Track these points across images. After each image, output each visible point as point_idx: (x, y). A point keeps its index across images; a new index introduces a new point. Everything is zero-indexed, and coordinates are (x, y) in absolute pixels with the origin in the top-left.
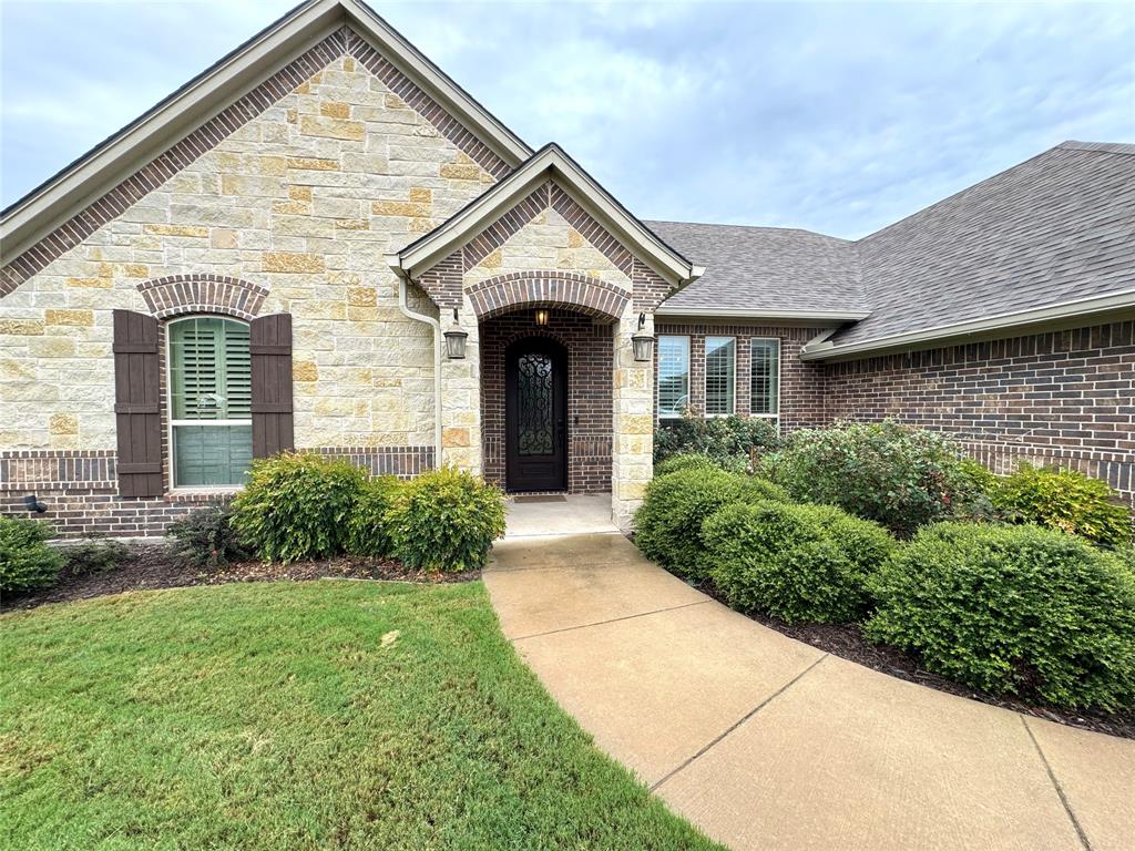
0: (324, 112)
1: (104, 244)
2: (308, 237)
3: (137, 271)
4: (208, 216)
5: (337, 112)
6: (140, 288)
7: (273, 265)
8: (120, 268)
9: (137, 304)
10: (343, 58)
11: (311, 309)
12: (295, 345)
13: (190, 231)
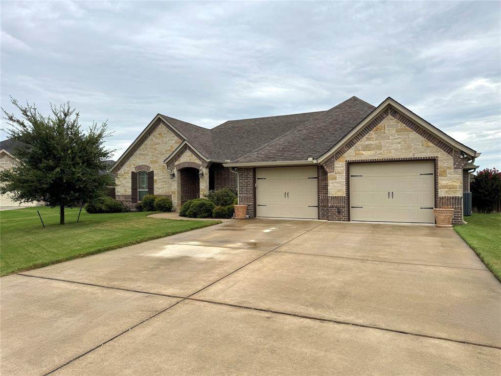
0: (158, 134)
1: (131, 161)
2: (156, 157)
4: (143, 155)
6: (135, 168)
7: (151, 162)
8: (132, 165)
9: (134, 170)
10: (159, 126)
11: (156, 170)
12: (154, 176)
13: (141, 158)
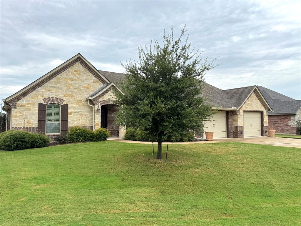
0: (74, 72)
1: (37, 92)
2: (71, 91)
3: (43, 96)
4: (55, 87)
5: (77, 71)
6: (43, 99)
7: (65, 96)
8: (40, 96)
9: (42, 102)
10: (78, 63)
11: (71, 103)
12: (68, 109)
13: (52, 90)
